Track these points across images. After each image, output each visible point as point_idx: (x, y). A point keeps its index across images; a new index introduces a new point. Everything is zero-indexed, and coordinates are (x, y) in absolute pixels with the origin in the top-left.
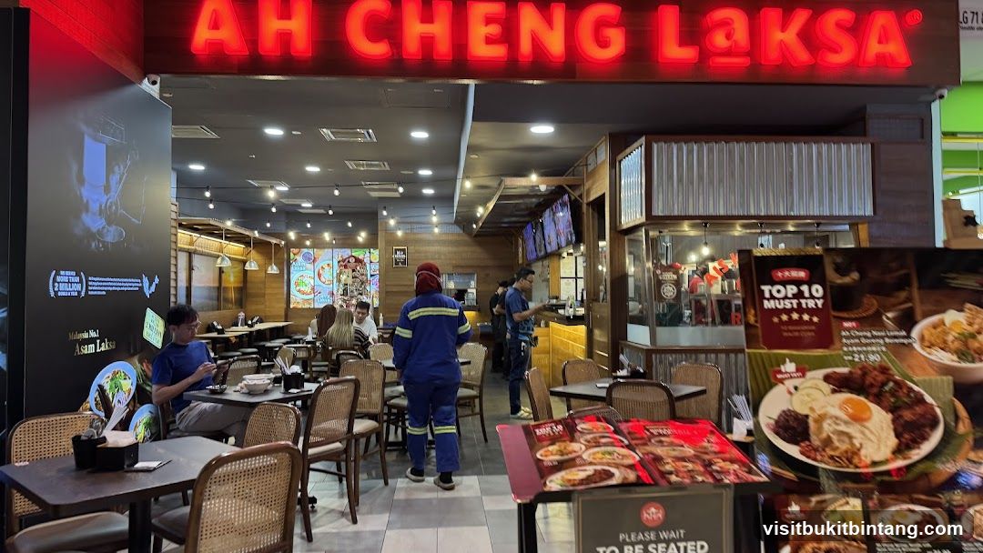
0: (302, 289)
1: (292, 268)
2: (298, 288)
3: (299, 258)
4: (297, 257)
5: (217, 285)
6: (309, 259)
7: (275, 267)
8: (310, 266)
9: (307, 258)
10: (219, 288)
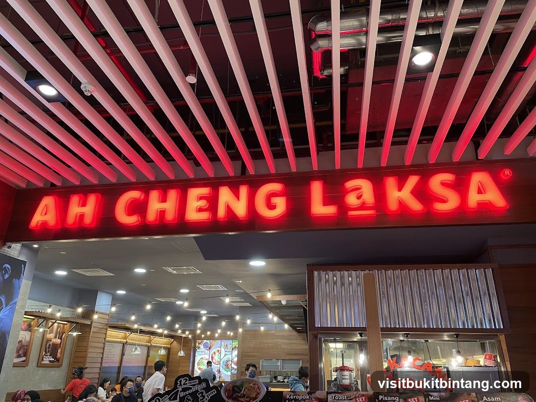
0: (201, 367)
1: (196, 353)
2: (199, 367)
3: (202, 346)
4: (200, 346)
5: (144, 365)
6: (207, 347)
7: (182, 352)
8: (207, 352)
9: (206, 346)
10: (145, 367)
